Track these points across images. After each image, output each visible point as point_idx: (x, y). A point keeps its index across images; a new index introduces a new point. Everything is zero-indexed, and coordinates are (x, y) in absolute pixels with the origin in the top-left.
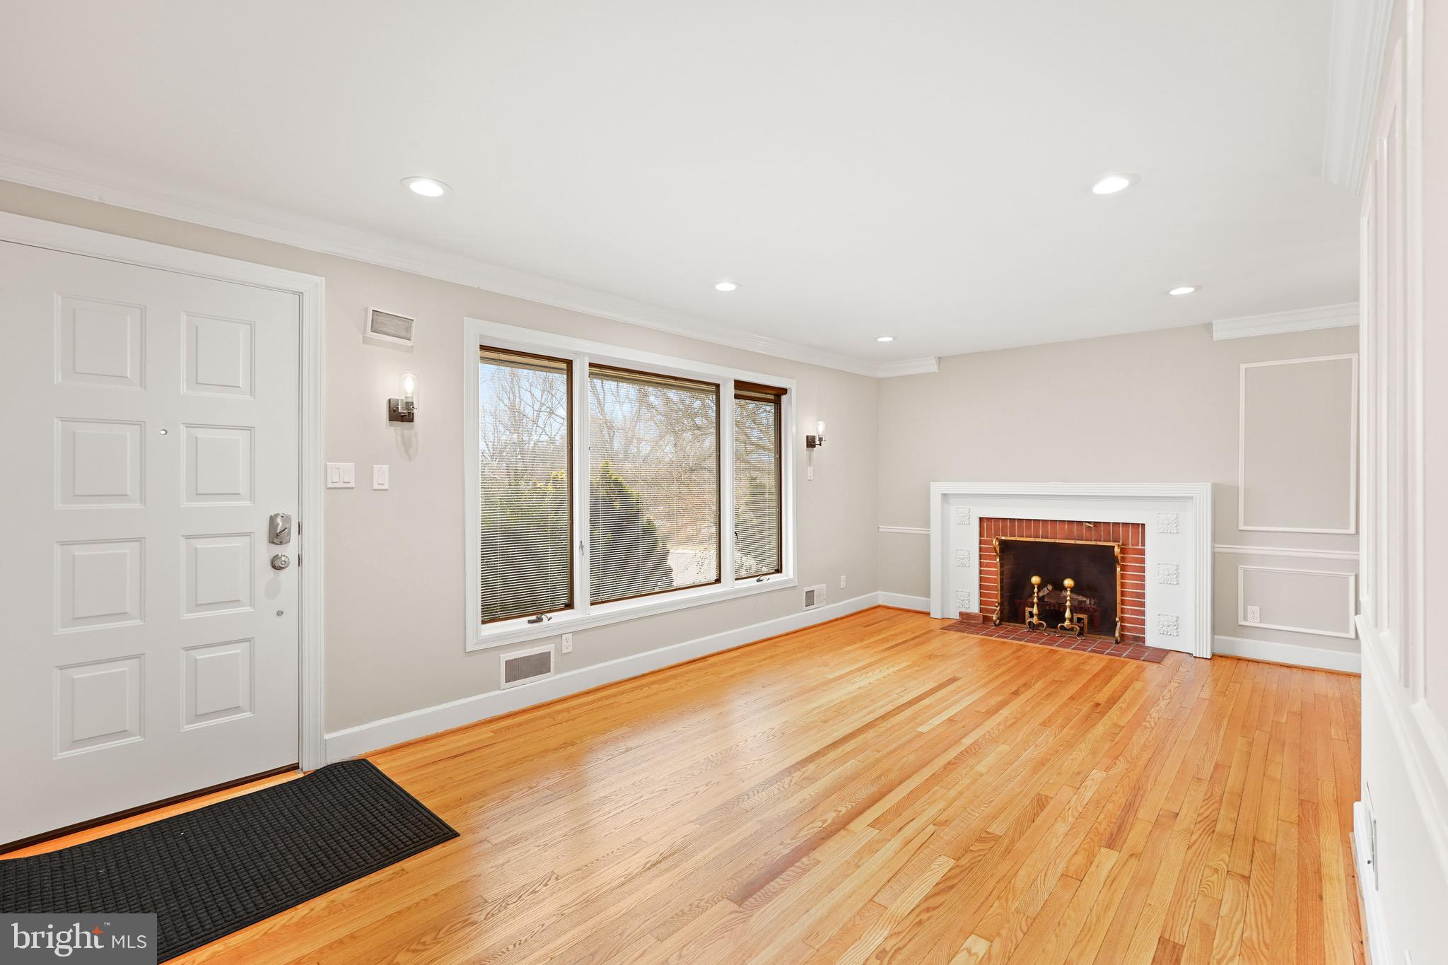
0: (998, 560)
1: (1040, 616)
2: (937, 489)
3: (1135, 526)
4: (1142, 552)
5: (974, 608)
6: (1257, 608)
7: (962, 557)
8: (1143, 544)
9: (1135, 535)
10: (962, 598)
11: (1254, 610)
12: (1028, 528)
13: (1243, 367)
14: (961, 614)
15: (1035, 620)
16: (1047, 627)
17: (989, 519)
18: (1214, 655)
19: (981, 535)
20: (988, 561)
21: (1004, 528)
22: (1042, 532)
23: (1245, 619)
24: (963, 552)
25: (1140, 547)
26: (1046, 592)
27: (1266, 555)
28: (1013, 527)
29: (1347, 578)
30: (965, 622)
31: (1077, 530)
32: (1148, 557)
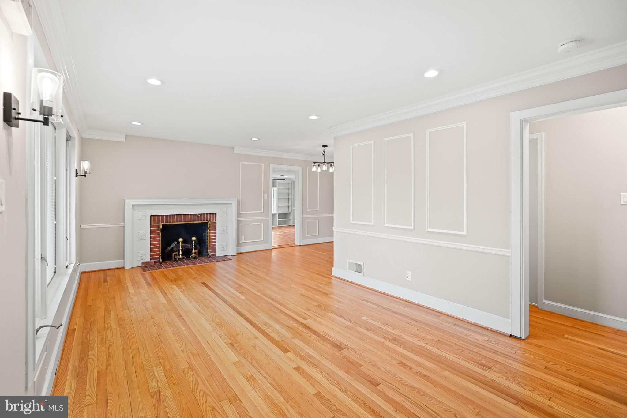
0: (160, 234)
1: (182, 255)
2: (129, 203)
3: (213, 214)
4: (215, 223)
5: (148, 259)
6: (244, 237)
7: (142, 235)
8: (216, 221)
9: (213, 217)
10: (142, 255)
11: (243, 237)
12: (174, 218)
13: (241, 163)
14: (143, 263)
15: (181, 257)
16: (186, 258)
17: (155, 216)
18: (237, 254)
19: (151, 224)
20: (154, 235)
21: (163, 219)
22: (180, 220)
23: (241, 241)
24: (142, 233)
25: (215, 222)
26: (175, 245)
27: (247, 220)
28: (166, 218)
29: (261, 224)
30: (145, 266)
31: (193, 217)
32: (217, 225)
